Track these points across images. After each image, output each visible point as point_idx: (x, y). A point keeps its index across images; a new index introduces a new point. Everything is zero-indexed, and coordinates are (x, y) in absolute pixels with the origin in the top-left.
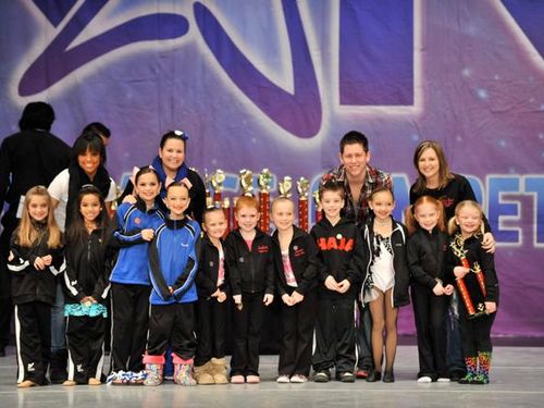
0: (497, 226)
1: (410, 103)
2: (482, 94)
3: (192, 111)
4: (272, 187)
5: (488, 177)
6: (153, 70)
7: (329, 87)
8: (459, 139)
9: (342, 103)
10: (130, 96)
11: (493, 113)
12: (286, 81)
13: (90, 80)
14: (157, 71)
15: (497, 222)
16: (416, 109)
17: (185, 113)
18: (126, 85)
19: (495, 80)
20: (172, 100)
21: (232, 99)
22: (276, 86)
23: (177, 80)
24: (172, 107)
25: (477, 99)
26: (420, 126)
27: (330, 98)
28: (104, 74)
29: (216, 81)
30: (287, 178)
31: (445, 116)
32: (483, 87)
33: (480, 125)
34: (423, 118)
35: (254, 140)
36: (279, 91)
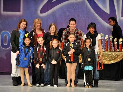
3: (83, 18)
4: (103, 38)
6: (74, 8)
7: (119, 13)
9: (122, 16)
10: (67, 14)
12: (108, 11)
13: (58, 10)
14: (75, 8)
17: (81, 18)
18: (67, 11)
20: (78, 15)
21: (94, 15)
23: (80, 10)
24: (78, 17)
27: (119, 15)
28: (61, 8)
29: (89, 11)
30: (107, 35)
35: (99, 26)
36: (106, 13)
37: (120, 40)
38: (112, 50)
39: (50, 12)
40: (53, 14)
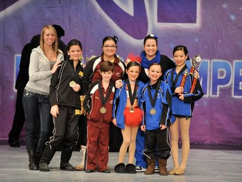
0: (239, 87)
1: (195, 22)
2: (233, 17)
3: (80, 23)
5: (235, 62)
6: (60, 2)
7: (152, 14)
8: (220, 41)
9: (159, 21)
10: (47, 15)
11: (238, 27)
12: (130, 10)
14: (62, 2)
15: (239, 85)
16: (197, 25)
17: (76, 25)
18: (46, 9)
19: (240, 10)
20: (70, 18)
21: (101, 18)
22: (124, 12)
23: (73, 7)
24: (70, 21)
25: (230, 20)
26: (199, 34)
27: (153, 19)
31: (213, 29)
32: (233, 14)
33: (231, 35)
34: (201, 30)
36: (126, 14)
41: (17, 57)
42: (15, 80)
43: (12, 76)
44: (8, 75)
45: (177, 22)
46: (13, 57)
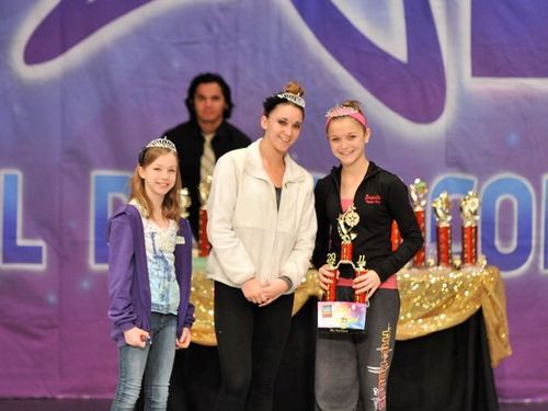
6: (210, 29)
7: (457, 54)
9: (475, 73)
10: (176, 64)
12: (395, 43)
13: (122, 42)
14: (216, 29)
18: (172, 49)
22: (380, 50)
23: (243, 43)
27: (458, 67)
29: (297, 44)
36: (385, 56)
37: (469, 202)
38: (424, 259)
39: (79, 53)
40: (99, 66)
41: (98, 178)
42: (92, 238)
43: (85, 226)
44: (73, 225)
45: (524, 75)
46: (87, 177)
